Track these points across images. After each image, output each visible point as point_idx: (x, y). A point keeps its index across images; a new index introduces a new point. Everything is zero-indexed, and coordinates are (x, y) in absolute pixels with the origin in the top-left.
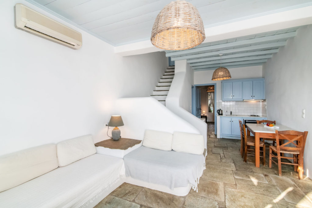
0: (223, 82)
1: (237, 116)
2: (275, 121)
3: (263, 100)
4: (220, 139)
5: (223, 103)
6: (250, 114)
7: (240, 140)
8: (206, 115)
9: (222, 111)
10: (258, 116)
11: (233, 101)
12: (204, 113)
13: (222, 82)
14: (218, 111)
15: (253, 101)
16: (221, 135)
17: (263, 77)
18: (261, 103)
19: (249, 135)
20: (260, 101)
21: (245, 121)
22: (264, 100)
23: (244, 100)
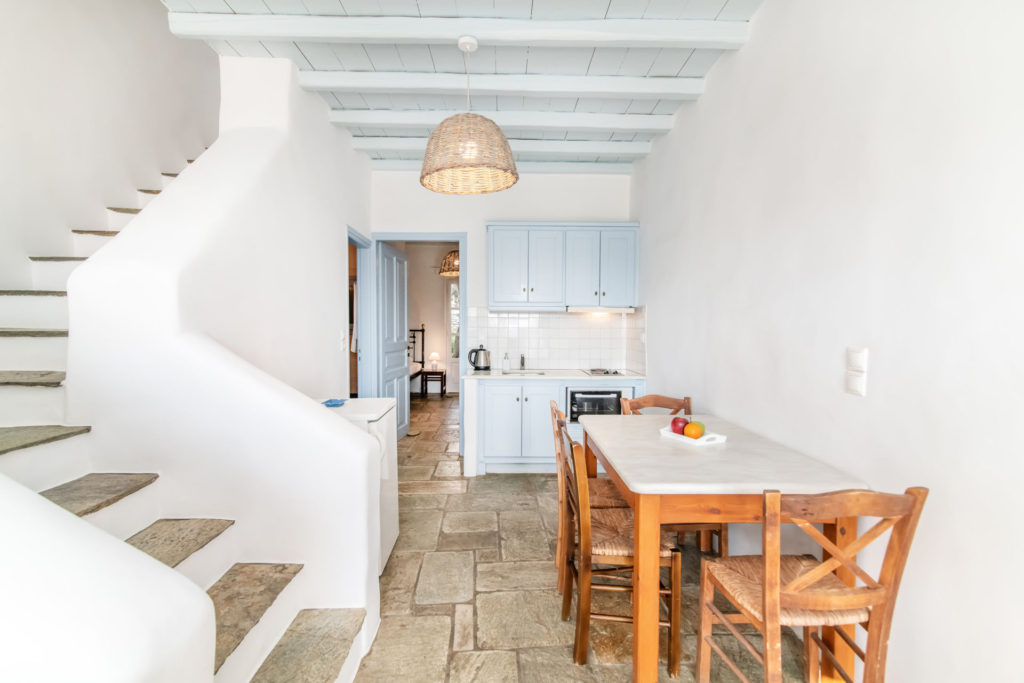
0: (491, 229)
1: (543, 374)
2: (688, 399)
3: (632, 311)
4: (478, 478)
5: (494, 320)
6: (588, 367)
7: (554, 476)
8: (440, 368)
9: (488, 355)
10: (616, 373)
11: (529, 312)
12: (435, 362)
13: (487, 227)
14: (474, 354)
15: (599, 316)
16: (482, 462)
17: (636, 221)
18: (625, 322)
19: (592, 474)
20: (621, 314)
21: (573, 394)
22: (636, 309)
23: (570, 310)
